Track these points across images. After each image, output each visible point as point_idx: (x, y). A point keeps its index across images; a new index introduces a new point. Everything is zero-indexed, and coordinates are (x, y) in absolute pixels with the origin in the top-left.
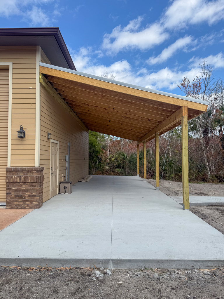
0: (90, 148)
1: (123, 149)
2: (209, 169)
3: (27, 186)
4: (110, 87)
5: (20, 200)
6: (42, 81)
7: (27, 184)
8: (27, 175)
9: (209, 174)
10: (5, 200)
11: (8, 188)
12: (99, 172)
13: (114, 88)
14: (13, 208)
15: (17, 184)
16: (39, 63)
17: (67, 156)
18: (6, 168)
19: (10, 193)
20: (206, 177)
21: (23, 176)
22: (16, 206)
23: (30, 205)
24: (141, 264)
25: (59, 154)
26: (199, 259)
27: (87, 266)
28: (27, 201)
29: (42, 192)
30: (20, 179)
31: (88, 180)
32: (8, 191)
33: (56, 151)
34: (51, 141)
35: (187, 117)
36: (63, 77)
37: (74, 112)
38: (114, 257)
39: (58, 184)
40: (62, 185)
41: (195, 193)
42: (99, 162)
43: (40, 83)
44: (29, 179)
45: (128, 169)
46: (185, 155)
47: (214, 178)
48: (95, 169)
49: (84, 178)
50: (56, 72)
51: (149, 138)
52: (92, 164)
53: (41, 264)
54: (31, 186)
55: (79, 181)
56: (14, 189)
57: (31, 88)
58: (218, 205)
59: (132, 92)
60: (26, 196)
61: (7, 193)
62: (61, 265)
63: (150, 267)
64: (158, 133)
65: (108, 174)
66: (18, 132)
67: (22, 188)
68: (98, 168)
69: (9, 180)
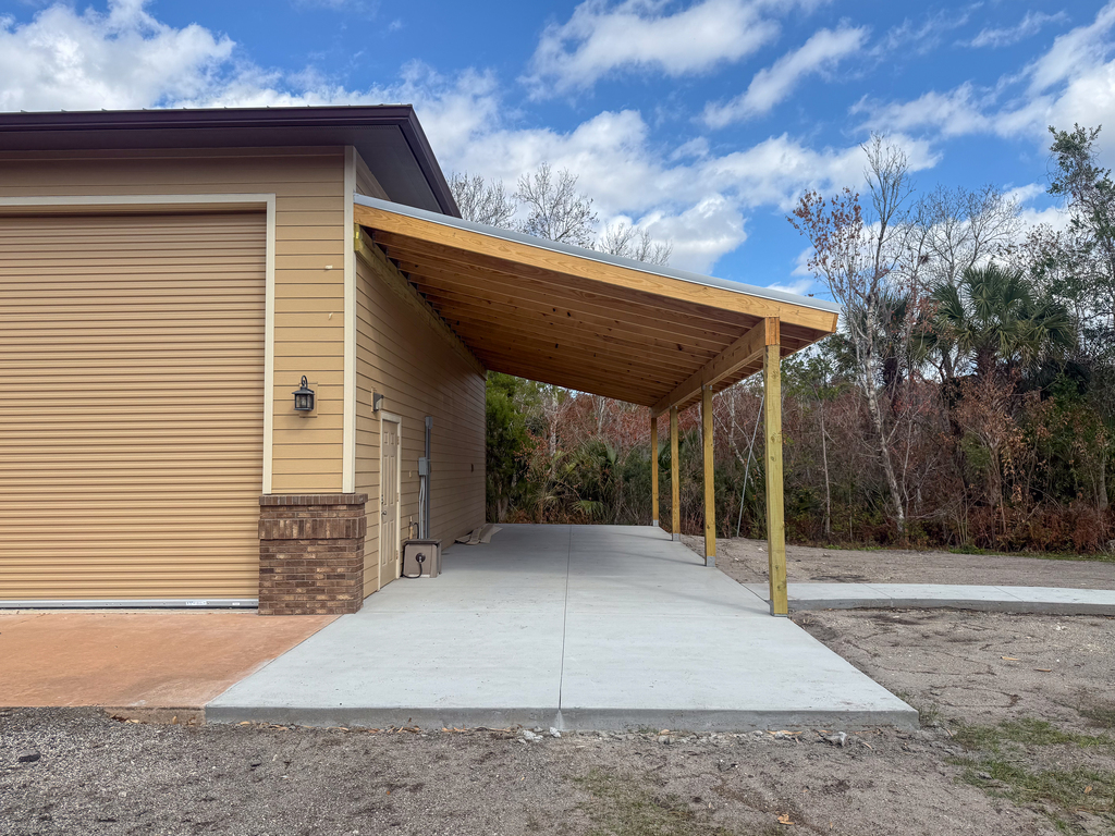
0: (490, 431)
1: (603, 432)
2: (899, 502)
3: (320, 548)
4: (556, 262)
5: (299, 590)
6: (361, 247)
7: (320, 542)
8: (320, 516)
9: (901, 516)
10: (256, 591)
11: (265, 555)
12: (522, 513)
13: (569, 265)
14: (278, 613)
15: (292, 542)
16: (351, 195)
17: (424, 459)
18: (261, 499)
19: (271, 571)
20: (889, 528)
21: (310, 520)
22: (287, 606)
23: (329, 604)
24: (631, 720)
25: (402, 456)
26: (768, 709)
27: (503, 725)
28: (321, 591)
29: (361, 567)
30: (301, 529)
31: (486, 539)
32: (266, 564)
33: (394, 444)
34: (383, 415)
35: (778, 349)
36: (423, 237)
37: (444, 319)
38: (566, 705)
39: (398, 548)
40: (412, 551)
41: (831, 577)
42: (521, 479)
43: (357, 253)
44: (328, 528)
45: (620, 503)
46: (772, 458)
47: (919, 531)
48: (506, 502)
49: (471, 532)
50: (402, 222)
51: (688, 398)
52: (496, 485)
53: (395, 720)
54: (330, 550)
55: (456, 542)
56: (282, 557)
57: (331, 267)
58: (881, 605)
59: (619, 277)
60: (318, 577)
61: (262, 571)
62: (441, 722)
63: (652, 727)
64: (711, 384)
65: (551, 519)
66: (296, 395)
67: (306, 556)
68: (516, 499)
69: (268, 532)
